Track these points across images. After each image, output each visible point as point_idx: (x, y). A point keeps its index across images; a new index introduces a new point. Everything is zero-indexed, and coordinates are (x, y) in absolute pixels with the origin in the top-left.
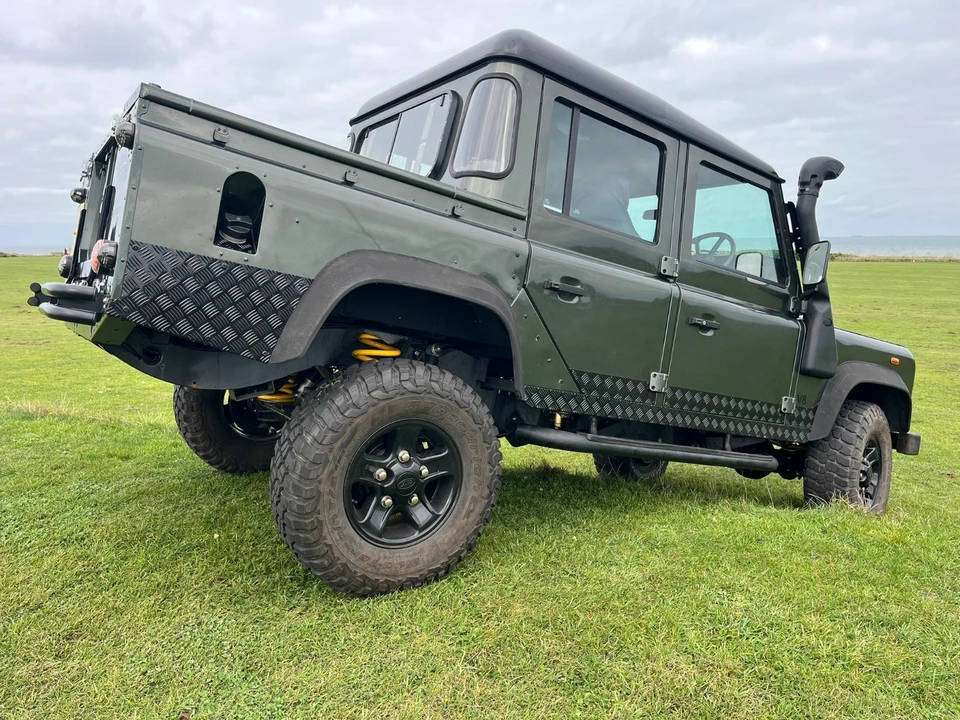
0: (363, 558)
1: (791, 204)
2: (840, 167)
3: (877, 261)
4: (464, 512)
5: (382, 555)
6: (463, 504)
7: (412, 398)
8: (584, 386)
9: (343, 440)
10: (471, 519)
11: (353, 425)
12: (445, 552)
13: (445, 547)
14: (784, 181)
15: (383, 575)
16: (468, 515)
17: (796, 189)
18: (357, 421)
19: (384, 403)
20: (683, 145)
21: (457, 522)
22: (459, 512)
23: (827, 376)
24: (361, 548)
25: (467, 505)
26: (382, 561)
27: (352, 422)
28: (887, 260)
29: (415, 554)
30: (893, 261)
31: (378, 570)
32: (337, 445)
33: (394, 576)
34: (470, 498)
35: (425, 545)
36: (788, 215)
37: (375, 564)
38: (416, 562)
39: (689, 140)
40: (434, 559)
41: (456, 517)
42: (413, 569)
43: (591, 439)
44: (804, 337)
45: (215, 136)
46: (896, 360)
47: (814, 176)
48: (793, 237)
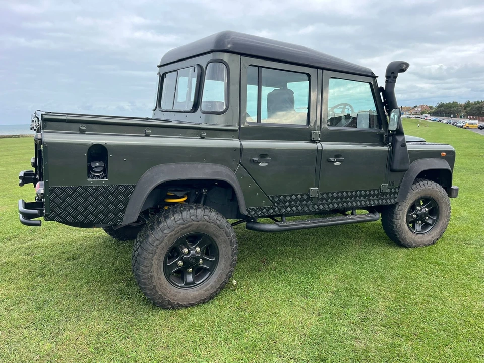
0: (159, 279)
1: (382, 88)
2: (407, 65)
4: (205, 289)
5: (166, 283)
6: (206, 285)
7: (216, 228)
8: (276, 202)
9: (184, 226)
10: (206, 293)
11: (191, 223)
12: (188, 299)
13: (190, 298)
14: (378, 77)
15: (161, 291)
16: (206, 291)
18: (193, 223)
19: (206, 223)
20: (320, 71)
21: (200, 291)
22: (203, 287)
23: (405, 171)
24: (161, 274)
25: (207, 287)
26: (164, 285)
27: (191, 222)
29: (176, 292)
31: (161, 288)
32: (181, 227)
33: (165, 295)
34: (211, 284)
35: (183, 291)
36: (381, 93)
37: (161, 285)
38: (175, 296)
39: (323, 69)
40: (182, 300)
41: (201, 289)
42: (172, 298)
43: (281, 226)
44: (391, 154)
45: (80, 130)
46: (444, 153)
47: (393, 73)
48: (384, 104)
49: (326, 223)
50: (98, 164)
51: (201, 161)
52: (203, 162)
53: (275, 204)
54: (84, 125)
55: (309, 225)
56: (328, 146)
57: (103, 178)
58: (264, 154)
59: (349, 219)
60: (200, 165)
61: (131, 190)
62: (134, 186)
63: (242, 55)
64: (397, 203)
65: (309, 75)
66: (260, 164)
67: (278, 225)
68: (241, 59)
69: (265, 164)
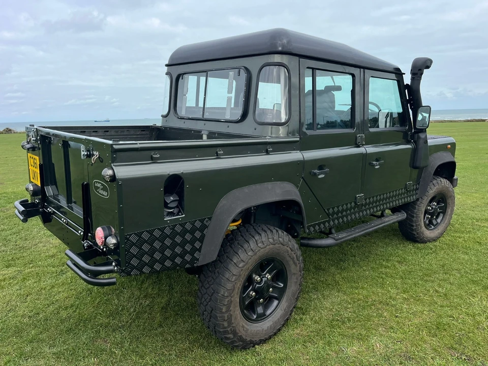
1: (407, 85)
2: (431, 61)
8: (330, 215)
14: (405, 74)
17: (410, 76)
20: (362, 70)
36: (406, 91)
39: (365, 68)
43: (336, 240)
44: (415, 151)
45: (153, 158)
46: (450, 146)
47: (420, 70)
48: (409, 101)
50: (172, 198)
51: (270, 181)
53: (330, 217)
56: (370, 149)
57: (178, 215)
60: (269, 185)
61: (207, 224)
62: (210, 219)
63: (300, 56)
64: (418, 200)
65: (353, 76)
66: (319, 176)
67: (334, 239)
68: (299, 61)
69: (323, 176)
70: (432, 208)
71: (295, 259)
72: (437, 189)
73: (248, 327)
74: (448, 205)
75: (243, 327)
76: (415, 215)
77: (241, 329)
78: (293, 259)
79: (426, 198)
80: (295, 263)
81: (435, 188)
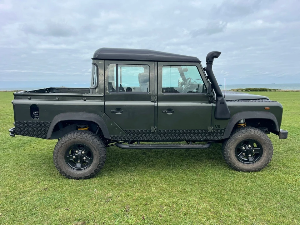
1: (205, 68)
3: (289, 91)
20: (156, 63)
23: (228, 119)
28: (292, 91)
30: (294, 91)
36: (205, 71)
39: (158, 61)
43: (130, 146)
45: (28, 99)
46: (268, 108)
48: (208, 77)
49: (162, 147)
50: (36, 113)
52: (84, 112)
54: (30, 96)
55: (149, 147)
56: (161, 104)
58: (118, 108)
59: (179, 146)
60: (81, 114)
61: (49, 124)
62: (51, 122)
63: (105, 60)
66: (117, 113)
68: (104, 62)
69: (120, 113)
70: (246, 149)
71: (95, 148)
72: (245, 135)
73: (68, 169)
74: (264, 150)
75: (65, 168)
76: (225, 150)
77: (64, 169)
78: (94, 148)
79: (234, 140)
80: (96, 150)
81: (243, 135)
